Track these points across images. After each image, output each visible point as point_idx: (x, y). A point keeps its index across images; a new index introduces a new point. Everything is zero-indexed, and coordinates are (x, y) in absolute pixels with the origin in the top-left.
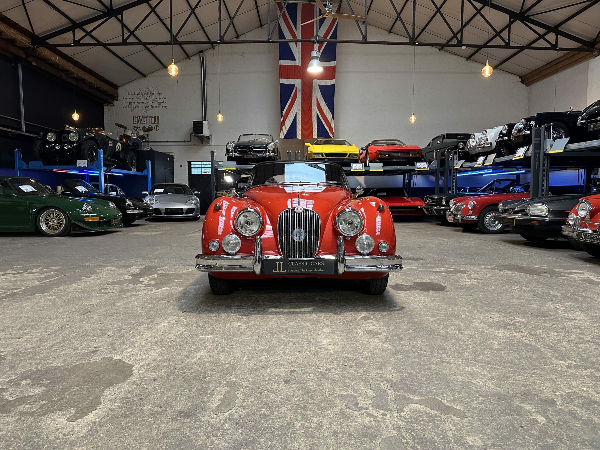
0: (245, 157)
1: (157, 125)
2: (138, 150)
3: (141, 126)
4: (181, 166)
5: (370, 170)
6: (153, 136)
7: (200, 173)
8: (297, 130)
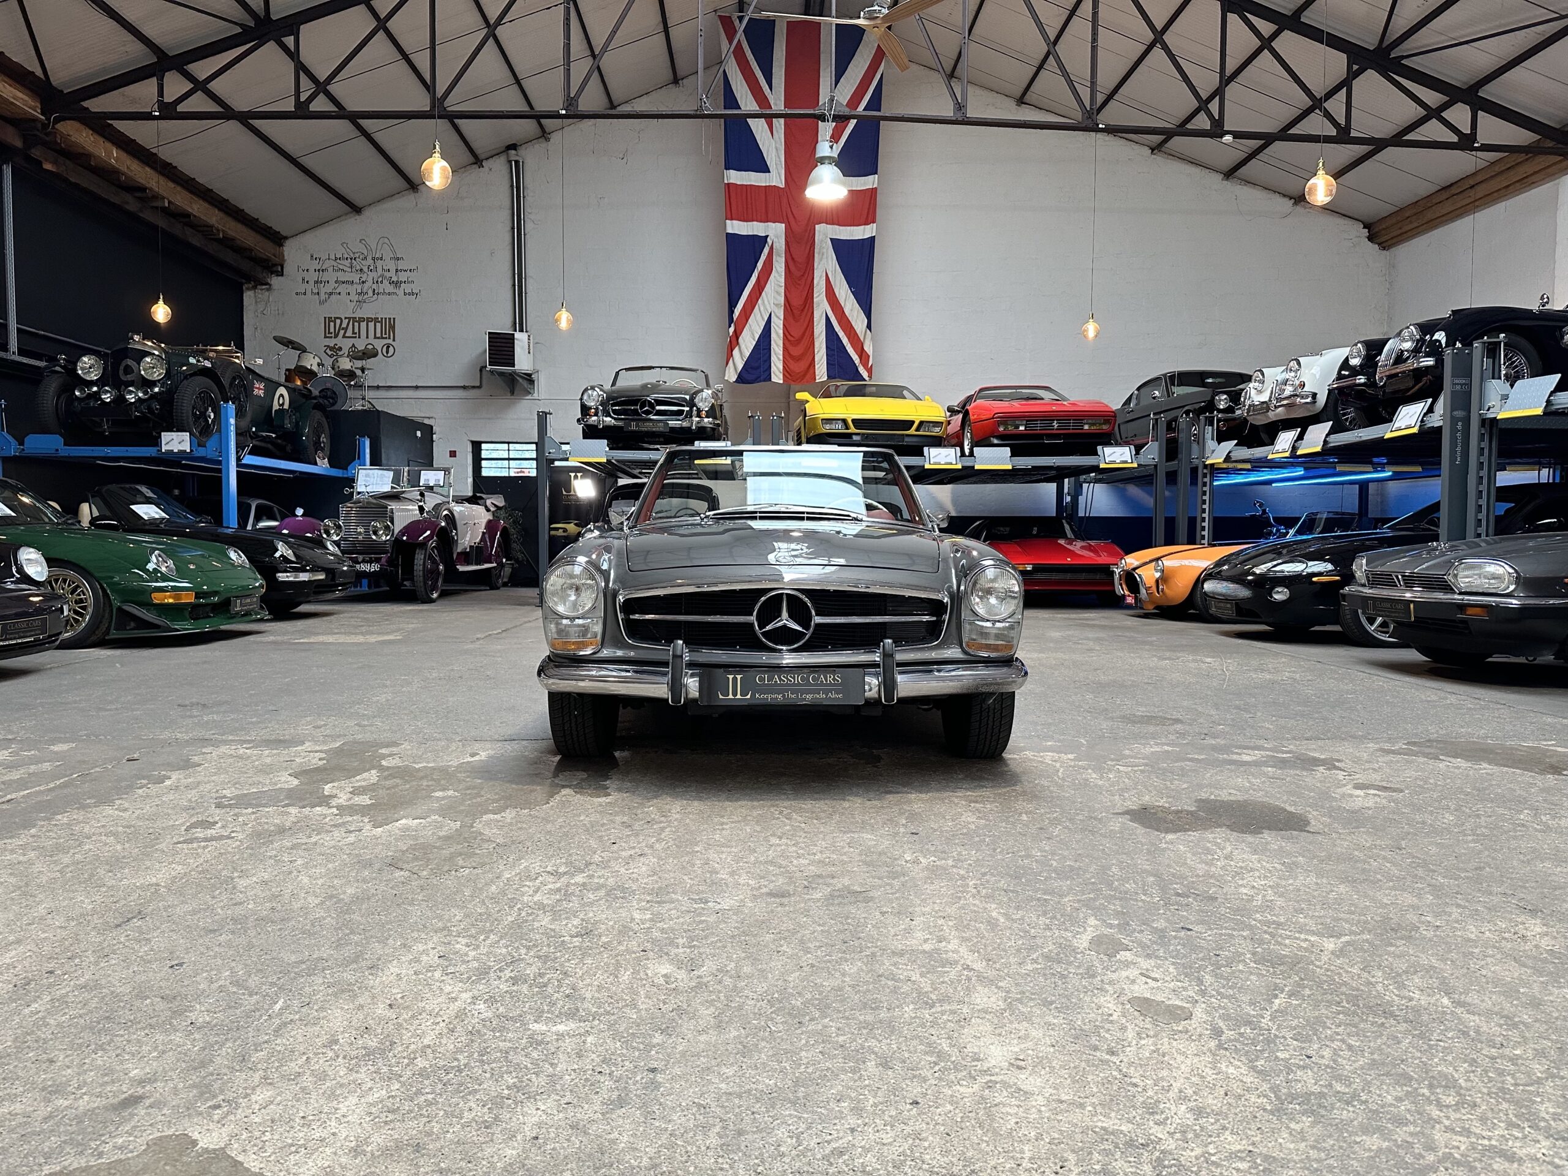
0: (633, 427)
1: (390, 341)
2: (335, 408)
3: (346, 345)
4: (453, 454)
5: (977, 467)
6: (377, 372)
7: (505, 473)
8: (773, 358)
